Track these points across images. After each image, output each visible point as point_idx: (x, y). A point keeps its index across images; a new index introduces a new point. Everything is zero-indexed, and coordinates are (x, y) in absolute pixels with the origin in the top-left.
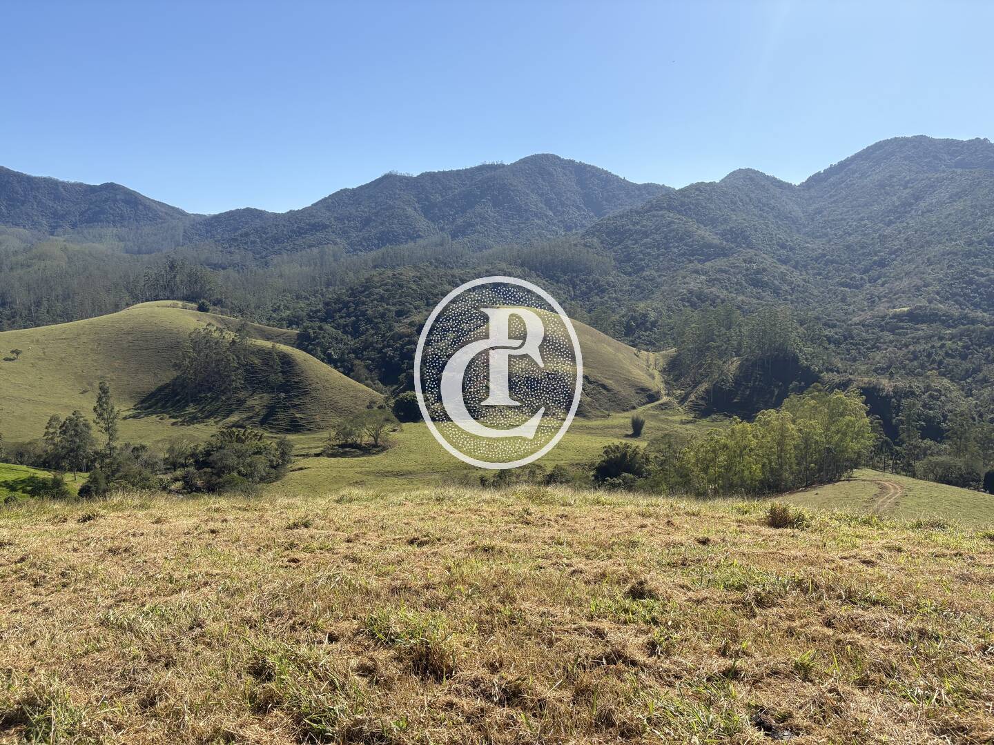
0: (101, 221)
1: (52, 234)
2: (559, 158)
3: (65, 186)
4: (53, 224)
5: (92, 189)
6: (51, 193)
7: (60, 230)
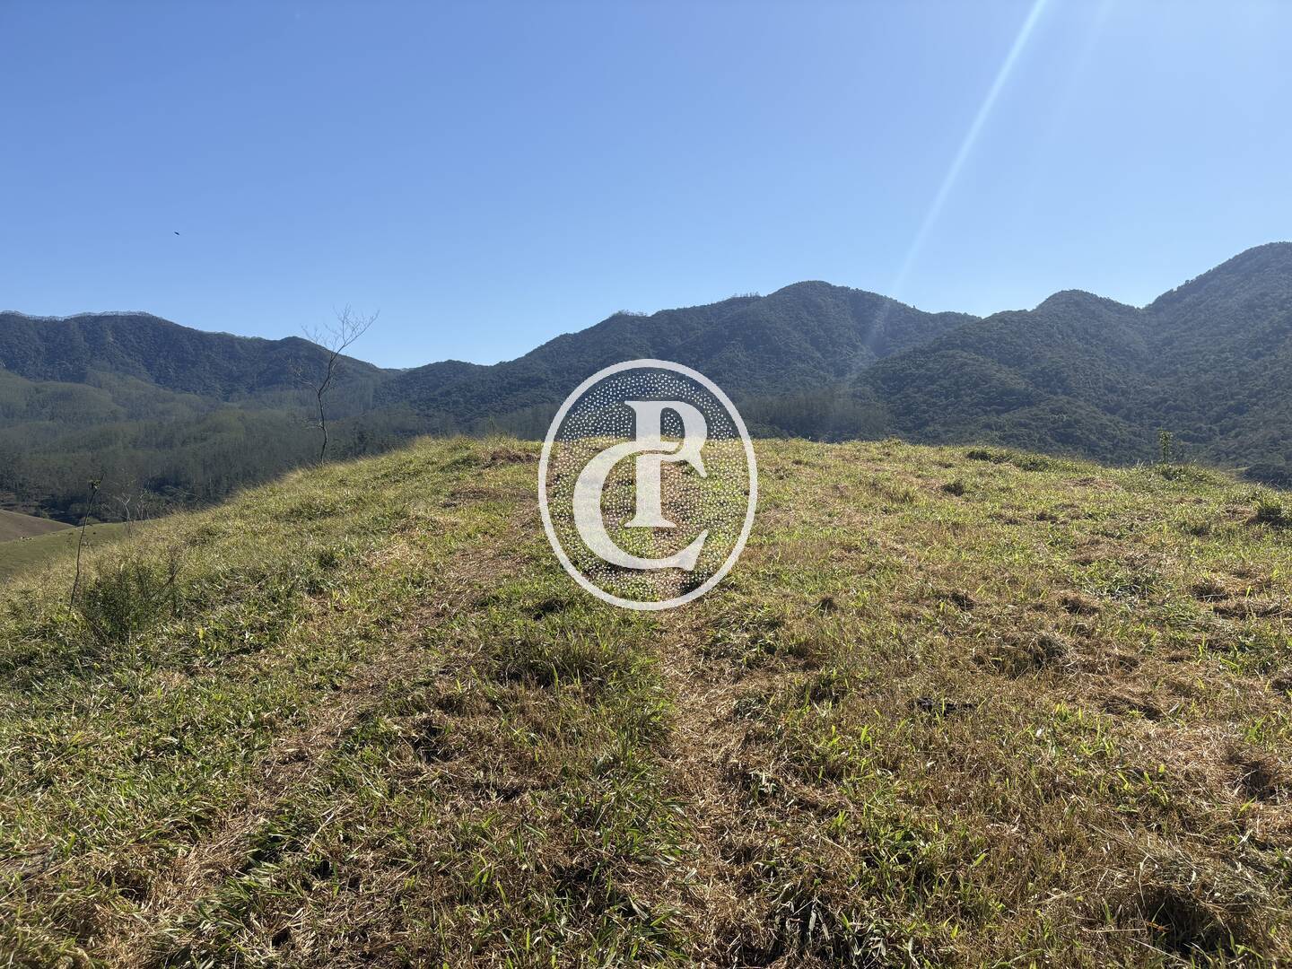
0: (282, 382)
1: (227, 399)
2: (829, 285)
3: (243, 342)
4: (227, 388)
5: (272, 345)
6: (226, 352)
7: (235, 394)
